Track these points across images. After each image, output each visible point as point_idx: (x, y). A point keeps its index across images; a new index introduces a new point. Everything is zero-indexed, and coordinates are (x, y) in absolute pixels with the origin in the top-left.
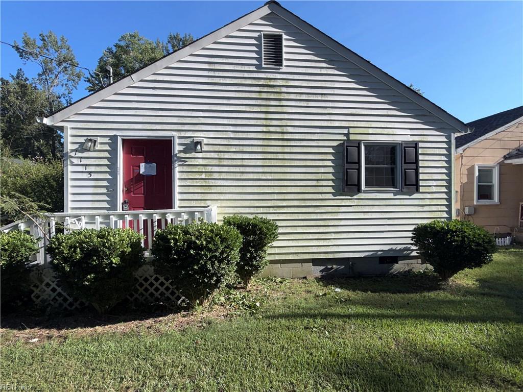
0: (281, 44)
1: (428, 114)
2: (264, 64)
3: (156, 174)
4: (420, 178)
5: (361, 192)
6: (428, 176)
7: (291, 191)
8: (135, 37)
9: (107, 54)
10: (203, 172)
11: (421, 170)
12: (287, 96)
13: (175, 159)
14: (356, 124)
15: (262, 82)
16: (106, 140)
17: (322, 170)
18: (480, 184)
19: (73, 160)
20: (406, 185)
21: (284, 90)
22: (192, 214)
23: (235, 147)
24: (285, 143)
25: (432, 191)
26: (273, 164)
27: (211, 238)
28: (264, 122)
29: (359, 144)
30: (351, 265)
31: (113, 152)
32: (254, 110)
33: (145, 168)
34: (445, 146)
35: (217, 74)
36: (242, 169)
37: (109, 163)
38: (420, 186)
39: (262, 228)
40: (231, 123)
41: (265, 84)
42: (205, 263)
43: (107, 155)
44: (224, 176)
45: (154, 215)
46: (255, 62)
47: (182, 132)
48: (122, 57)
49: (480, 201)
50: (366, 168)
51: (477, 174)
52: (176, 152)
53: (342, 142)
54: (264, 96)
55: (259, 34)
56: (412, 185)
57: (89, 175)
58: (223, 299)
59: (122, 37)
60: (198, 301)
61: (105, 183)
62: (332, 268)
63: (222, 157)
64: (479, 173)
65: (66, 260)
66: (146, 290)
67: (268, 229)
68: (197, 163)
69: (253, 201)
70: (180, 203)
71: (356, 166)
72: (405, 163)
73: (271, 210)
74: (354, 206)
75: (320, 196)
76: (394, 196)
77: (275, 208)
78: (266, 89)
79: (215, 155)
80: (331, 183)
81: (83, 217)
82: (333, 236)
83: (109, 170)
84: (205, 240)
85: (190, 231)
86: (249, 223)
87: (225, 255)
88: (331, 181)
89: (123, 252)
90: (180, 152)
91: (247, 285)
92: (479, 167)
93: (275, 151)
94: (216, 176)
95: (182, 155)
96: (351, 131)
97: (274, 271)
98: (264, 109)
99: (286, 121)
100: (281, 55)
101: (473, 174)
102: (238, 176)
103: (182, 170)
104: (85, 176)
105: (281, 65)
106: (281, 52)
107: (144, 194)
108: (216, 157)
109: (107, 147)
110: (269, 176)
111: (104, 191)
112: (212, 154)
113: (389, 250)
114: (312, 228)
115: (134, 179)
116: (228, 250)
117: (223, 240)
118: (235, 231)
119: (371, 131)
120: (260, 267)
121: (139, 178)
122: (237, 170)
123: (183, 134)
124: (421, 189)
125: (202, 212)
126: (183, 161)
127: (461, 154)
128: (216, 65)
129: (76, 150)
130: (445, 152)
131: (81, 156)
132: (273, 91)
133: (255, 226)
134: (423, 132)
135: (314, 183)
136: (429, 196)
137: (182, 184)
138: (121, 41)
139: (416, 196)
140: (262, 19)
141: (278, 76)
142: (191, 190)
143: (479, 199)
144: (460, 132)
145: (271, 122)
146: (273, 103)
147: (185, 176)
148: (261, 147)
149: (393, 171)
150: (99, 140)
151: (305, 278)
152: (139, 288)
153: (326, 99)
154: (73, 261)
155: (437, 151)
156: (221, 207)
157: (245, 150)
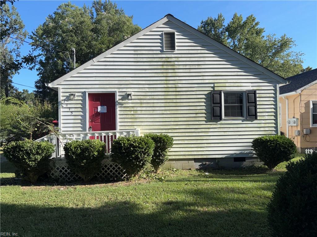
0: (174, 38)
1: (262, 74)
2: (165, 49)
3: (106, 112)
4: (258, 111)
5: (222, 120)
6: (263, 110)
7: (181, 120)
8: (69, 6)
9: (49, 20)
10: (132, 110)
11: (258, 107)
12: (178, 67)
13: (117, 103)
14: (218, 81)
15: (164, 60)
16: (80, 94)
17: (199, 108)
18: (314, 113)
19: (63, 105)
20: (249, 115)
21: (176, 63)
22: (128, 133)
23: (149, 96)
24: (177, 93)
25: (265, 119)
26: (170, 105)
27: (140, 142)
28: (165, 82)
29: (220, 92)
30: (217, 163)
31: (84, 100)
32: (159, 76)
33: (101, 109)
34: (273, 92)
35: (139, 56)
36: (153, 109)
37: (82, 107)
38: (257, 116)
39: (164, 139)
40: (147, 83)
41: (165, 60)
42: (138, 154)
43: (80, 102)
44: (143, 112)
45: (109, 133)
46: (160, 48)
47: (120, 89)
48: (60, 22)
49: (313, 125)
50: (225, 106)
51: (311, 106)
52: (117, 100)
53: (210, 92)
54: (165, 67)
55: (162, 32)
56: (253, 116)
57: (71, 113)
58: (145, 176)
59: (59, 6)
60: (133, 175)
61: (80, 117)
62: (206, 164)
63: (142, 102)
64: (313, 106)
65: (73, 153)
66: (106, 171)
67: (167, 140)
68: (129, 106)
69: (159, 126)
70: (120, 128)
71: (219, 105)
72: (248, 103)
73: (170, 131)
74: (218, 128)
75: (197, 123)
76: (242, 122)
77: (172, 130)
78: (166, 63)
79: (139, 101)
80: (204, 115)
81: (74, 135)
82: (206, 145)
83: (81, 110)
84: (138, 143)
85: (130, 139)
86: (157, 137)
87: (147, 151)
88: (204, 114)
89: (99, 150)
90: (119, 99)
91: (157, 171)
92: (312, 102)
93: (172, 98)
94: (139, 112)
95: (121, 101)
96: (216, 85)
97: (172, 165)
98: (165, 75)
99: (177, 81)
100: (175, 43)
101: (309, 107)
102: (151, 112)
103: (121, 110)
104: (69, 113)
105: (175, 50)
106: (174, 42)
107: (100, 123)
108: (139, 102)
109: (81, 98)
110: (168, 112)
111: (79, 121)
112: (137, 100)
113: (240, 154)
114: (193, 141)
115: (95, 115)
116: (148, 148)
117: (146, 144)
118: (151, 140)
119: (227, 85)
120: (164, 160)
121: (98, 114)
122: (151, 109)
123: (121, 90)
124: (258, 118)
125: (133, 132)
126: (121, 105)
127: (300, 93)
128: (138, 51)
129: (64, 100)
130: (273, 95)
131: (67, 103)
132: (170, 64)
133: (161, 138)
134: (259, 84)
135: (194, 115)
136: (263, 122)
137: (121, 117)
138: (58, 9)
139: (255, 122)
140: (163, 24)
141: (173, 56)
142: (126, 120)
143: (313, 123)
144: (282, 83)
145: (169, 82)
146: (170, 71)
147: (122, 113)
148: (164, 96)
149: (241, 108)
150: (77, 94)
151: (190, 169)
152: (102, 170)
153: (201, 67)
154: (76, 154)
155: (268, 95)
156: (142, 129)
157: (154, 98)
